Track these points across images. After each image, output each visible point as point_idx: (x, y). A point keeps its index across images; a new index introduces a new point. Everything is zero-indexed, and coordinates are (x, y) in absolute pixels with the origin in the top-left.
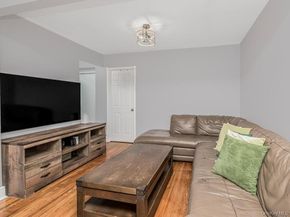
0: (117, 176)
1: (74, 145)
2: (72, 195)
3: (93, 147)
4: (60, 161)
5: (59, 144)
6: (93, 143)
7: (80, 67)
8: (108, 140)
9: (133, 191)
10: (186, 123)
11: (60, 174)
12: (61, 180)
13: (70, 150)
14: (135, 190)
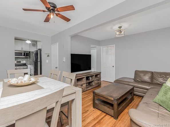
0: (106, 93)
1: (89, 80)
2: (90, 98)
3: (96, 82)
4: (85, 85)
5: (85, 78)
6: (96, 80)
7: (91, 47)
8: (102, 80)
9: (112, 99)
10: (145, 75)
11: (86, 90)
12: (86, 92)
13: (88, 81)
14: (113, 98)
